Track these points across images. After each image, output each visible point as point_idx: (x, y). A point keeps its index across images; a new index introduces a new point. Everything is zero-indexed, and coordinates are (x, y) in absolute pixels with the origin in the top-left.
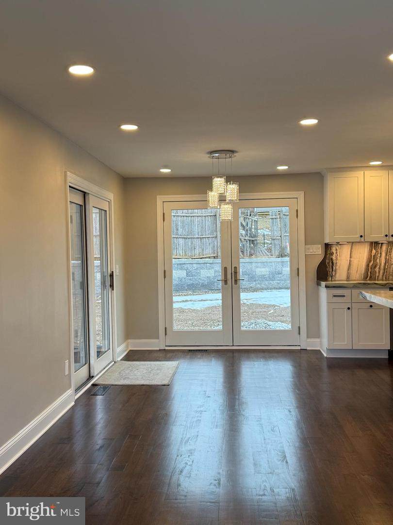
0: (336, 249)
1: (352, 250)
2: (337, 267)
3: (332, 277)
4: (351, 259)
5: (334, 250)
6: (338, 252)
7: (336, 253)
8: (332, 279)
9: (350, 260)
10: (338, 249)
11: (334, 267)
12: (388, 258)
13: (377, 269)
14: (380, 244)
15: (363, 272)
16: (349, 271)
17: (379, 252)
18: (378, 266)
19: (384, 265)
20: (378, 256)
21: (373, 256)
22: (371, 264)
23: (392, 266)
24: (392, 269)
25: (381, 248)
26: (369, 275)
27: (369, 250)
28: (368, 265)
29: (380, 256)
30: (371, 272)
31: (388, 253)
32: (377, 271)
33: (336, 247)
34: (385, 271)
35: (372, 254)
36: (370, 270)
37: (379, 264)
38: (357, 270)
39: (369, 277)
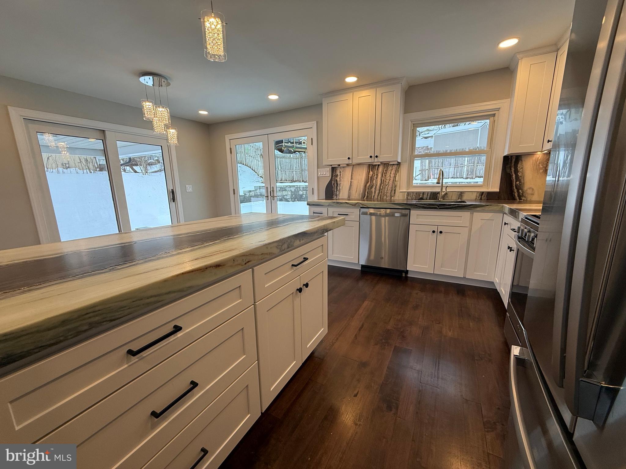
0: (340, 172)
1: (353, 172)
2: (341, 188)
3: (336, 195)
5: (338, 172)
6: (342, 174)
7: (340, 175)
8: (336, 197)
9: (351, 181)
10: (341, 172)
11: (338, 187)
12: (383, 179)
13: (373, 190)
14: (377, 166)
15: (361, 192)
16: (350, 191)
17: (376, 174)
18: (374, 187)
19: (379, 185)
20: (374, 178)
21: (371, 177)
22: (368, 185)
23: (387, 187)
24: (386, 189)
25: (377, 169)
26: (366, 195)
27: (367, 172)
28: (365, 186)
29: (376, 177)
30: (367, 192)
31: (384, 174)
32: (373, 192)
33: (340, 169)
34: (380, 191)
35: (370, 176)
36: (367, 190)
37: (375, 185)
38: (357, 190)
39: (366, 196)
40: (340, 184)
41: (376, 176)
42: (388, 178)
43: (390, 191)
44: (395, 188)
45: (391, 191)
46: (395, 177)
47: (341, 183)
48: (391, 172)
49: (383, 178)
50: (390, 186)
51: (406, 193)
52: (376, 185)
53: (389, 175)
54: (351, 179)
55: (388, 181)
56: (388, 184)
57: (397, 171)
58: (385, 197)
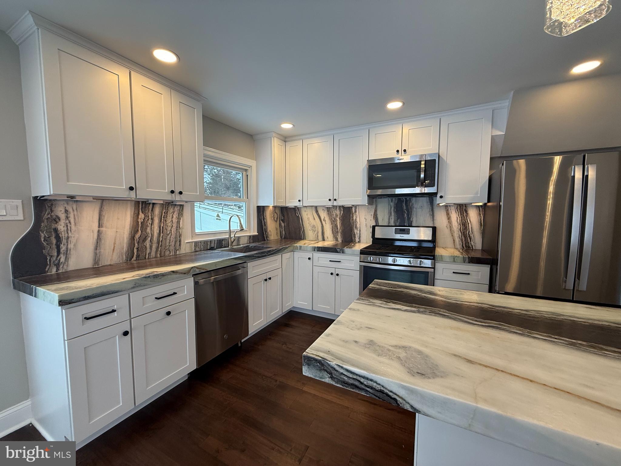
0: (66, 211)
1: (104, 214)
2: (71, 246)
3: (58, 265)
4: (100, 229)
5: (60, 211)
6: (71, 216)
7: (67, 218)
8: (58, 270)
9: (99, 231)
10: (70, 210)
11: (62, 245)
12: (162, 226)
13: (148, 243)
14: (151, 205)
15: (125, 249)
16: (98, 251)
17: (150, 217)
18: (149, 239)
19: (157, 236)
20: (148, 223)
21: (141, 223)
22: (137, 236)
23: (169, 237)
24: (168, 241)
25: (152, 210)
26: (135, 254)
27: (134, 214)
28: (132, 238)
29: (151, 223)
30: (137, 249)
31: (163, 218)
32: (148, 246)
33: (66, 205)
34: (159, 245)
35: (139, 220)
36: (136, 244)
37: (150, 235)
38: (114, 247)
39: (135, 256)
40: (68, 238)
41: (150, 221)
42: (170, 224)
43: (173, 243)
44: (180, 238)
45: (176, 242)
46: (178, 222)
47: (70, 235)
48: (173, 215)
49: (162, 224)
50: (173, 236)
51: (194, 244)
52: (152, 236)
53: (170, 220)
54: (100, 226)
55: (169, 229)
56: (170, 234)
57: (181, 214)
58: (167, 253)
